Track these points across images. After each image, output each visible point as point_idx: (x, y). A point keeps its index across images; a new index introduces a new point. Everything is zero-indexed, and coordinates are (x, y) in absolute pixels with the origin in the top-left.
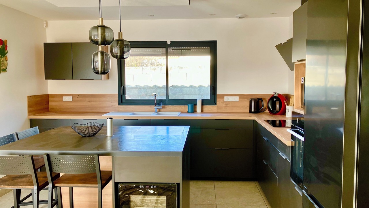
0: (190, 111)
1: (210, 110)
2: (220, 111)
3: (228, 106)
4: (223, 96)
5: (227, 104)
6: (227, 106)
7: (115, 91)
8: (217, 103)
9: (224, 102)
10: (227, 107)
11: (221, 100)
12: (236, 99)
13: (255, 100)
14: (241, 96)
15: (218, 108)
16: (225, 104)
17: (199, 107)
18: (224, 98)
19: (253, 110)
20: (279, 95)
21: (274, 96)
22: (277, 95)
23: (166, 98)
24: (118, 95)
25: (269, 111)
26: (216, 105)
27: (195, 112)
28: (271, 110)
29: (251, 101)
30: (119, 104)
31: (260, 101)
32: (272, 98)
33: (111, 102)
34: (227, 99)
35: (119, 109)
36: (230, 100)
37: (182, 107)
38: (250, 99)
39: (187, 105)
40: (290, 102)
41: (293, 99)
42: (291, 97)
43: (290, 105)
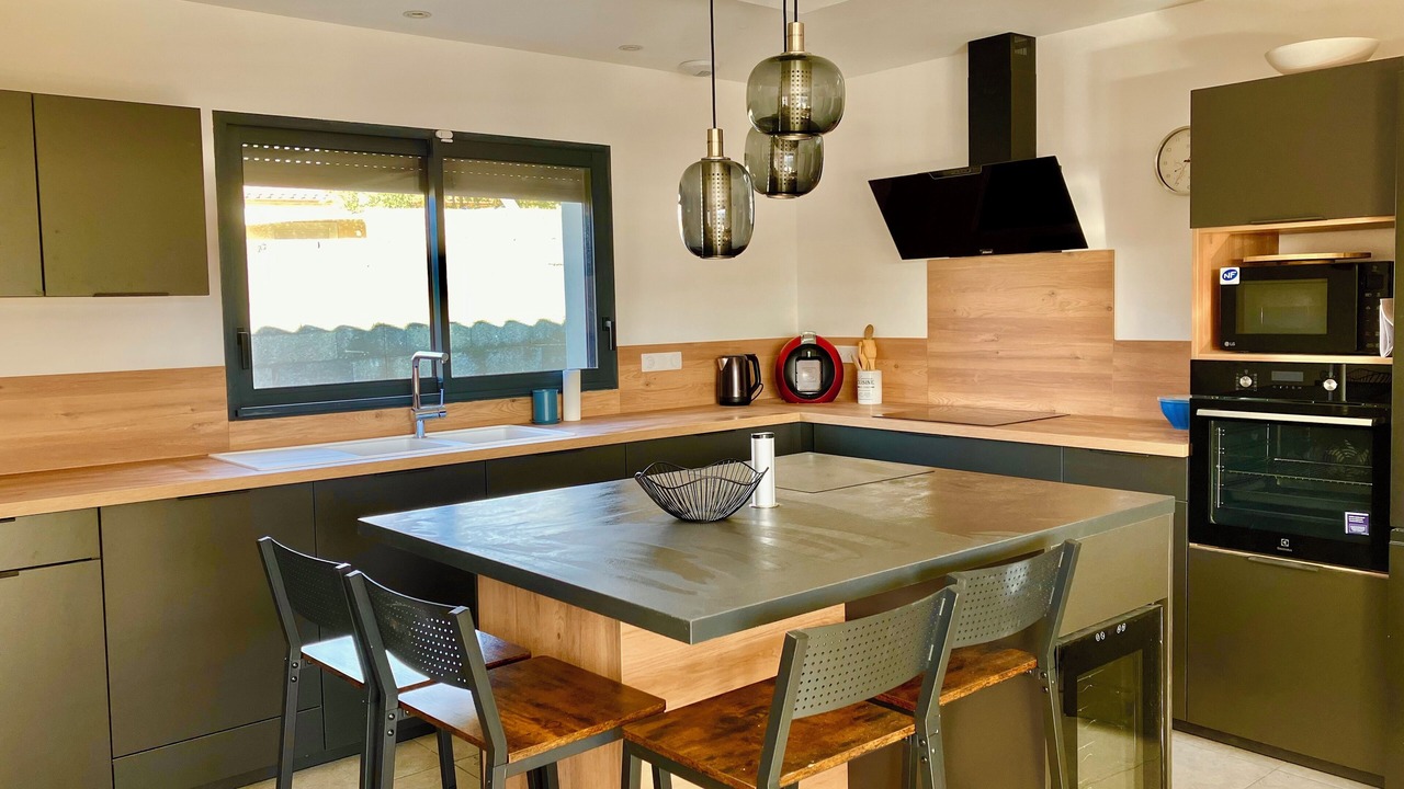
0: (547, 419)
1: (599, 407)
2: (630, 408)
3: (653, 387)
4: (636, 352)
5: (651, 379)
6: (648, 389)
7: (211, 352)
8: (621, 378)
9: (639, 373)
10: (649, 391)
11: (632, 367)
12: (673, 361)
13: (740, 359)
14: (690, 351)
15: (625, 399)
16: (642, 381)
17: (573, 400)
18: (639, 361)
19: (736, 394)
20: (818, 339)
21: (803, 341)
22: (812, 341)
23: (440, 375)
24: (224, 371)
25: (787, 392)
26: (616, 387)
27: (558, 423)
28: (794, 389)
29: (729, 366)
30: (235, 415)
31: (751, 363)
32: (795, 350)
33: (189, 408)
34: (650, 363)
35: (233, 441)
36: (657, 368)
37: (504, 406)
38: (725, 360)
39: (531, 395)
40: (862, 357)
41: (871, 350)
42: (861, 344)
43: (864, 367)
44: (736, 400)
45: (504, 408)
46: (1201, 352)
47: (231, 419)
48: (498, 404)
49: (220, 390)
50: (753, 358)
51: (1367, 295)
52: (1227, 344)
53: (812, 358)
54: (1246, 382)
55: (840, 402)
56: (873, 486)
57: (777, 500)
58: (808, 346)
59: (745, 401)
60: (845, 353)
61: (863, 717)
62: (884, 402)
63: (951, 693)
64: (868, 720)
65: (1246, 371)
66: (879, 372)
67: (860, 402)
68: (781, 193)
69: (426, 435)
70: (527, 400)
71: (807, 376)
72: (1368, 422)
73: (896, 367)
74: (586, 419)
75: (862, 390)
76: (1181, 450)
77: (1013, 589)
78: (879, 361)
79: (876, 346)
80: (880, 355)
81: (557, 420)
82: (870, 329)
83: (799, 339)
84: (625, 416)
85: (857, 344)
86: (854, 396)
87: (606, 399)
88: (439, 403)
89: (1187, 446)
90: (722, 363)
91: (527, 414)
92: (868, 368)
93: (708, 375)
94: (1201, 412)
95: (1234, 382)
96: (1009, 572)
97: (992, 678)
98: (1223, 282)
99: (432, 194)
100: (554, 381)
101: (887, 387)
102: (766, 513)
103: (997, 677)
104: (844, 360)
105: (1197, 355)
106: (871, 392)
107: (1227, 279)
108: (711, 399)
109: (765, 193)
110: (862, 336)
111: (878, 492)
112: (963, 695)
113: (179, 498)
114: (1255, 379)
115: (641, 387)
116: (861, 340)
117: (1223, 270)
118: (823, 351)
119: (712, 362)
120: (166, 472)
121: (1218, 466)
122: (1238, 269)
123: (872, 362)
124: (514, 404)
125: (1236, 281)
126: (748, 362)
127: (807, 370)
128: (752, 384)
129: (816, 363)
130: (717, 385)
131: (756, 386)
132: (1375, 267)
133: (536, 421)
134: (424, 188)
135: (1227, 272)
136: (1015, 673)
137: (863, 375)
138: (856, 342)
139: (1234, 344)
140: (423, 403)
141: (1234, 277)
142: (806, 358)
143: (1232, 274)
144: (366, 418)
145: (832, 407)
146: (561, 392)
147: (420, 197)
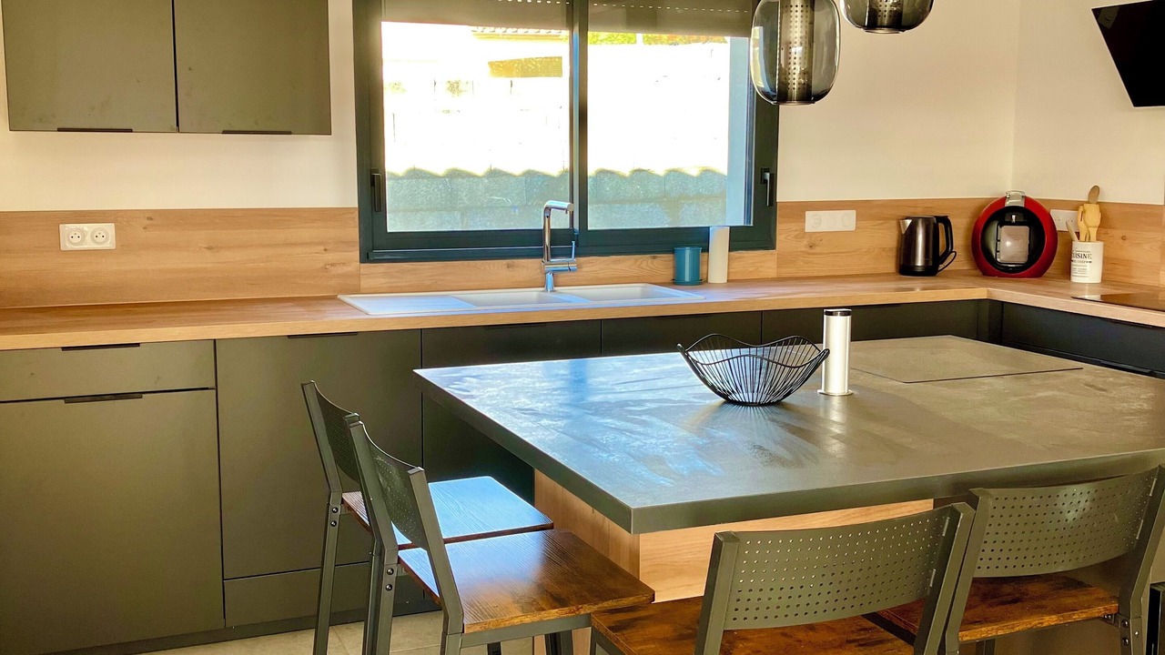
0: (687, 279)
1: (751, 269)
2: (786, 272)
3: (818, 250)
4: (800, 209)
5: (815, 241)
6: (812, 251)
7: (343, 193)
8: (780, 238)
9: (802, 233)
10: (812, 254)
11: (794, 226)
12: (844, 221)
13: (927, 221)
14: (864, 209)
15: (782, 261)
16: (805, 242)
17: (719, 261)
18: (802, 218)
19: (920, 262)
20: (1027, 200)
21: (1008, 203)
22: (1020, 203)
23: (576, 226)
24: (357, 213)
25: (986, 264)
26: (774, 248)
27: (701, 284)
28: (993, 261)
29: (912, 229)
30: (366, 257)
31: (941, 226)
32: (999, 213)
33: (322, 248)
34: (816, 222)
35: (365, 283)
36: (824, 228)
37: (644, 263)
38: (909, 222)
39: (673, 252)
40: (1081, 224)
41: (1093, 216)
42: (1081, 209)
43: (1082, 237)
44: (919, 270)
45: (644, 265)
47: (362, 261)
48: (636, 260)
49: (353, 232)
50: (945, 221)
53: (1017, 224)
55: (1052, 278)
56: (986, 380)
57: (850, 386)
58: (1014, 209)
59: (931, 270)
60: (1061, 219)
61: (854, 641)
62: (1104, 280)
63: (983, 629)
64: (861, 645)
66: (1100, 244)
67: (1075, 279)
68: (882, 27)
69: (556, 288)
70: (669, 257)
71: (1011, 244)
73: (1124, 238)
74: (732, 282)
75: (1077, 265)
77: (1070, 516)
78: (1103, 231)
79: (1101, 211)
80: (1105, 223)
81: (699, 281)
82: (1095, 190)
83: (1004, 199)
84: (780, 280)
85: (1077, 209)
86: (1067, 272)
87: (756, 261)
88: (571, 257)
90: (904, 224)
91: (668, 274)
92: (1088, 239)
93: (888, 239)
96: (1062, 496)
97: (1047, 618)
99: (576, 29)
100: (699, 239)
101: (1109, 263)
102: (836, 402)
103: (1054, 617)
104: (1060, 226)
106: (1088, 269)
108: (890, 265)
109: (864, 27)
110: (1085, 199)
111: (986, 388)
112: (1000, 633)
113: (288, 336)
115: (803, 249)
116: (1082, 203)
118: (1033, 216)
119: (894, 223)
120: (293, 309)
123: (1093, 232)
124: (655, 261)
126: (938, 225)
127: (1013, 237)
128: (942, 249)
129: (1024, 230)
130: (899, 250)
131: (947, 253)
133: (677, 282)
134: (570, 25)
136: (1084, 616)
137: (1078, 246)
138: (1076, 206)
140: (553, 256)
142: (1010, 223)
144: (496, 268)
145: (1038, 284)
146: (706, 250)
147: (565, 33)
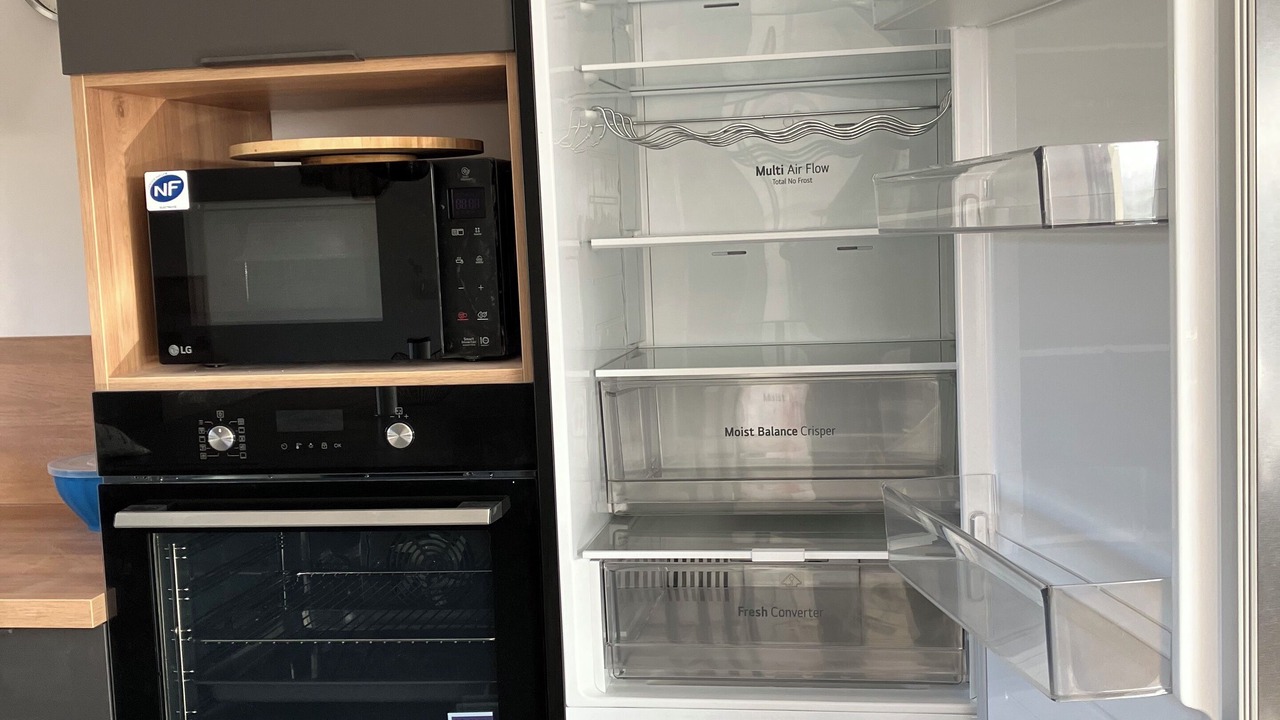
46: (118, 373)
51: (456, 232)
52: (174, 350)
54: (222, 438)
65: (220, 414)
72: (482, 516)
76: (91, 611)
89: (102, 597)
94: (124, 519)
95: (196, 440)
98: (153, 206)
105: (108, 380)
107: (161, 198)
114: (242, 429)
117: (151, 178)
121: (179, 631)
122: (183, 175)
125: (182, 203)
132: (466, 171)
135: (160, 183)
139: (189, 350)
141: (176, 193)
143: (170, 187)
